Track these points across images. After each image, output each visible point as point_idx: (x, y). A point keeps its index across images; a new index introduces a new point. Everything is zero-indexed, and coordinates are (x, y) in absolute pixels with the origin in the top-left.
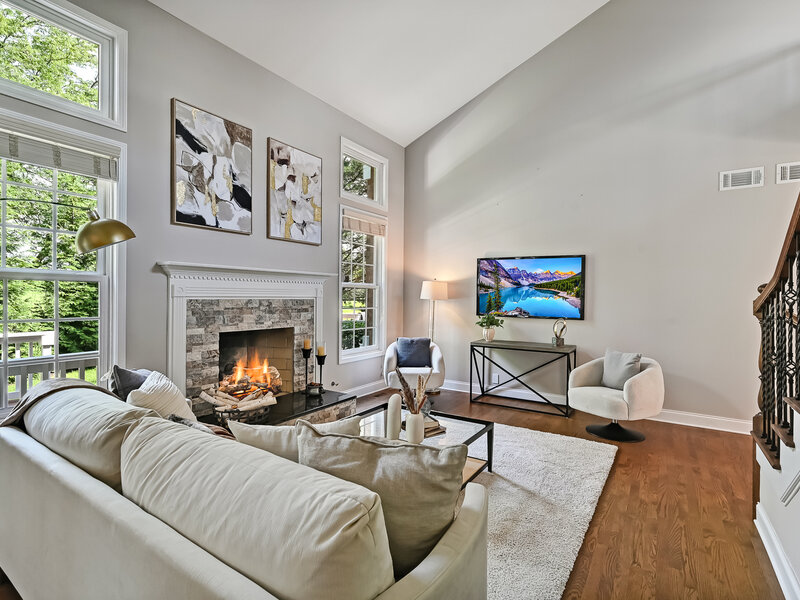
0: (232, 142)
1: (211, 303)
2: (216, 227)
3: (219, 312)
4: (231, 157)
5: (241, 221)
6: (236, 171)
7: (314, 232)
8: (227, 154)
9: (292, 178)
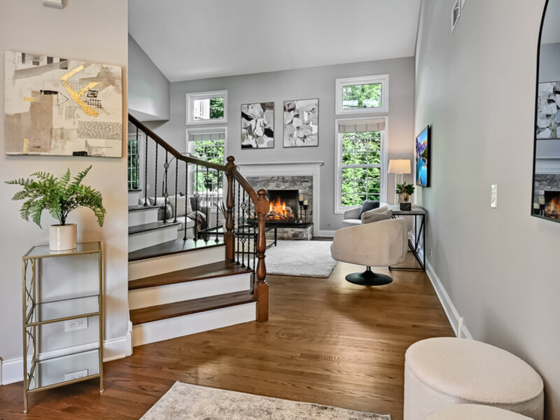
0: (264, 111)
1: (255, 178)
2: (257, 148)
3: (258, 182)
4: (264, 117)
5: (268, 143)
6: (266, 122)
7: (313, 140)
8: (262, 117)
9: (297, 116)
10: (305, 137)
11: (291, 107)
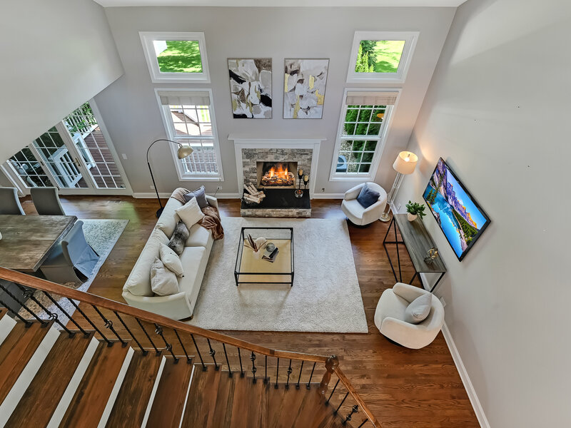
0: (259, 71)
1: (252, 150)
2: (252, 118)
3: (256, 154)
4: (259, 80)
5: (265, 113)
6: (262, 87)
7: (316, 112)
8: (257, 79)
9: (301, 81)
10: (309, 108)
11: (294, 68)
